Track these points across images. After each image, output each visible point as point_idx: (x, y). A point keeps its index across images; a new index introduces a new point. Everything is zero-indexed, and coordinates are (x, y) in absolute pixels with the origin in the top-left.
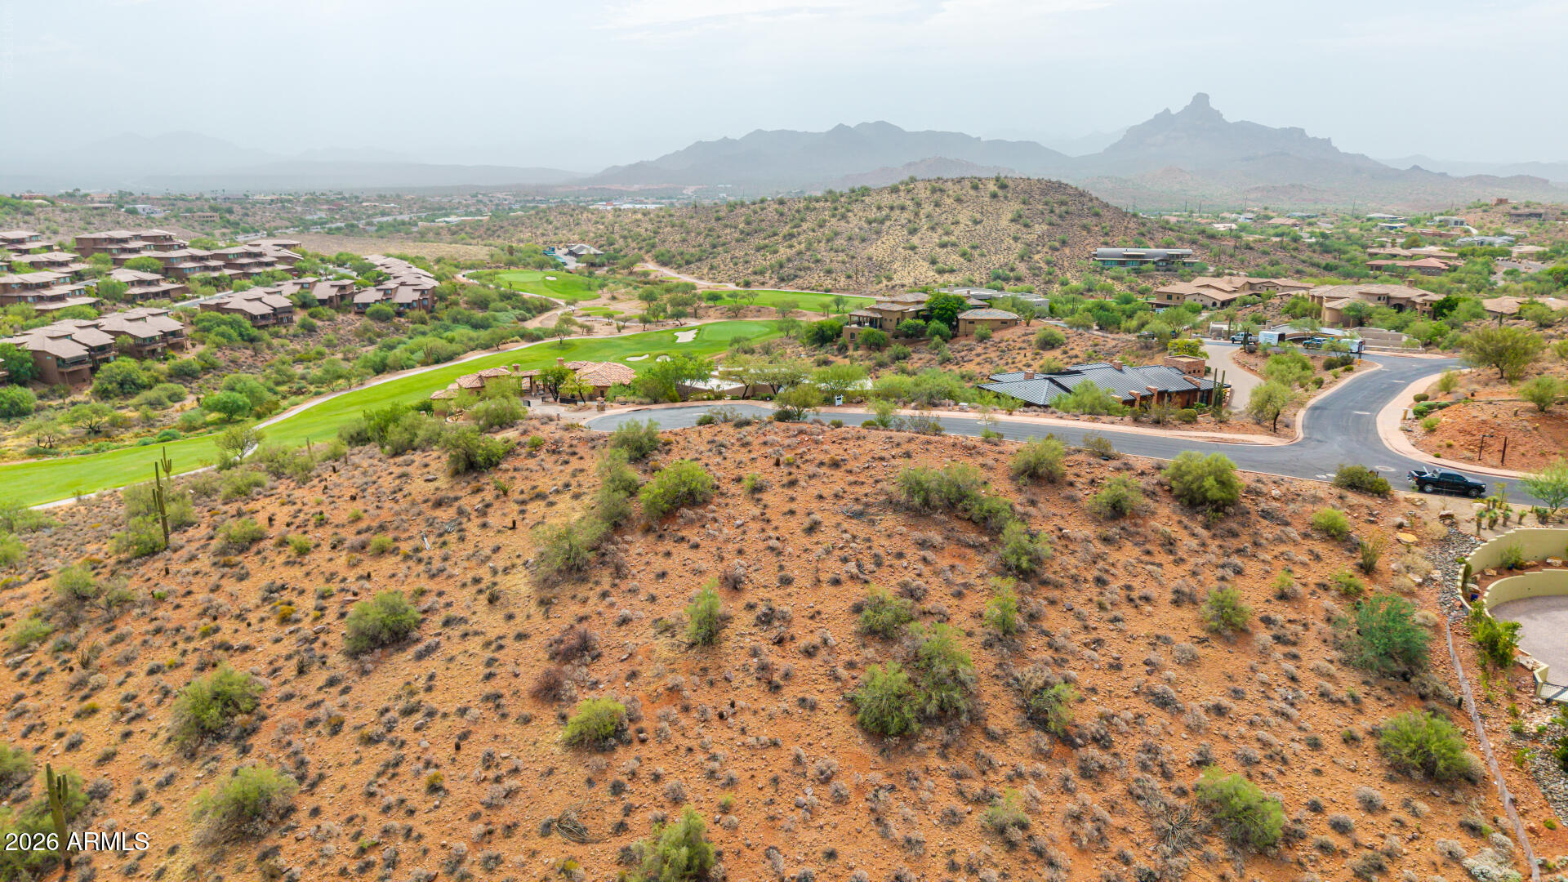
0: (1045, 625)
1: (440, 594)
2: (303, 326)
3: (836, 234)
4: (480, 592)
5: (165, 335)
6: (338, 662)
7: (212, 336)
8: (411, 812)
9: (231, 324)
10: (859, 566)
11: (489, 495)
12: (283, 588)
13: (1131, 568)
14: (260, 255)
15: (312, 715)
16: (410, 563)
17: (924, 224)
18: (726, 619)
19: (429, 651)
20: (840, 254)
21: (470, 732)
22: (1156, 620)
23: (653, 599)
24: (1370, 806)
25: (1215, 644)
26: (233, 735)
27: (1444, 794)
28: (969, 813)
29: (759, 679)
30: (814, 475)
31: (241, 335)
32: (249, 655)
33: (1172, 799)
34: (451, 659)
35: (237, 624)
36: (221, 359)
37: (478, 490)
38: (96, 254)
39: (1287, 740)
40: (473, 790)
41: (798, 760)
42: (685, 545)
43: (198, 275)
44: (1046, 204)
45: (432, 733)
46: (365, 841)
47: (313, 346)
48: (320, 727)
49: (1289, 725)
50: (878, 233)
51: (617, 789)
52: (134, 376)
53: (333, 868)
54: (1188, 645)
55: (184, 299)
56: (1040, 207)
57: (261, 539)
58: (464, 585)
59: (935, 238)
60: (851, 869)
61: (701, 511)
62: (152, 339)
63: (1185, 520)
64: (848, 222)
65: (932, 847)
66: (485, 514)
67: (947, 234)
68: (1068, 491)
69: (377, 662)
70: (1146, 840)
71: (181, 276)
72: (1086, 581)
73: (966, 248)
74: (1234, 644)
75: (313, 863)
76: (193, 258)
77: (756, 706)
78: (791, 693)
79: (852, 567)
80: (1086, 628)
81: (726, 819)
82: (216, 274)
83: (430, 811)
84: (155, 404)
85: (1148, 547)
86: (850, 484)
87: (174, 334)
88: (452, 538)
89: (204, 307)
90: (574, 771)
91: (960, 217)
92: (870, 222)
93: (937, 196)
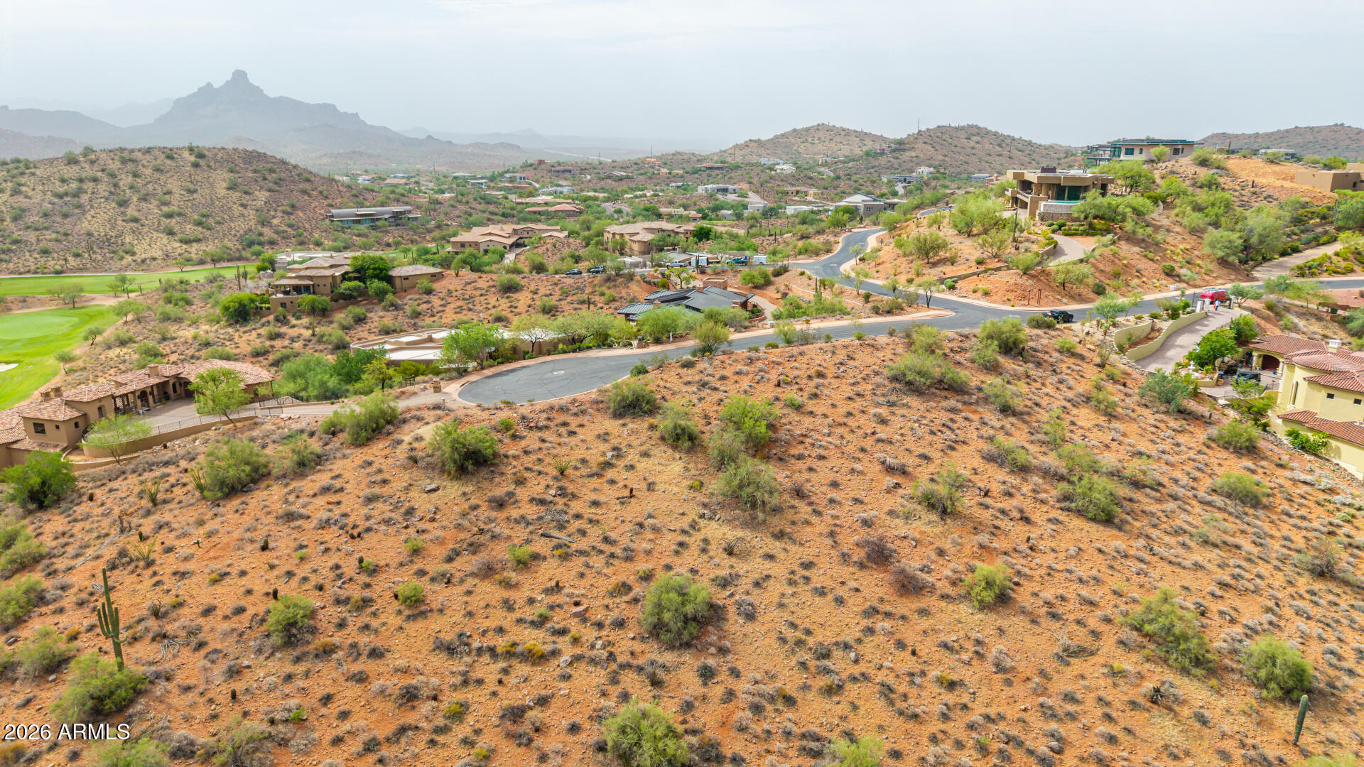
8: (965, 707)
11: (541, 481)
16: (577, 559)
19: (749, 609)
29: (1011, 519)
30: (819, 386)
32: (560, 702)
35: (481, 689)
37: (521, 481)
40: (976, 670)
42: (812, 459)
44: (255, 171)
48: (769, 706)
50: (79, 207)
56: (251, 175)
57: (311, 615)
58: (677, 552)
61: (785, 432)
66: (574, 496)
67: (165, 204)
69: (722, 638)
73: (196, 217)
78: (1037, 519)
86: (852, 385)
88: (580, 525)
91: (169, 187)
92: (60, 197)
93: (130, 166)
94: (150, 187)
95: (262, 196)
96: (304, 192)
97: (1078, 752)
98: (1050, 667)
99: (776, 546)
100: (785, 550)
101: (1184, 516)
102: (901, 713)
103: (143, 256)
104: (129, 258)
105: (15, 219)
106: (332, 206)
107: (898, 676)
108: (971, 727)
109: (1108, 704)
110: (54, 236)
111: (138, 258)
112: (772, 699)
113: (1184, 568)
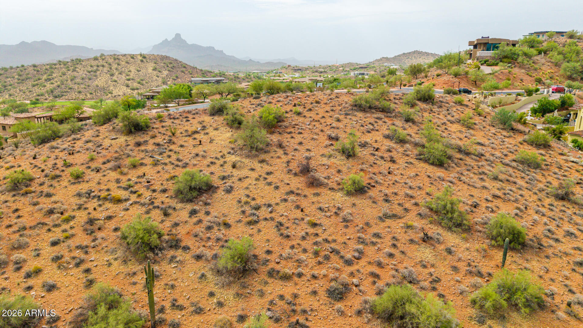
3: (74, 77)
6: (184, 206)
8: (317, 235)
11: (163, 137)
15: (203, 226)
17: (116, 72)
19: (230, 189)
20: (81, 85)
21: (298, 205)
23: (309, 150)
30: (315, 106)
32: (118, 219)
34: (247, 188)
35: (84, 211)
37: (154, 137)
42: (295, 134)
44: (164, 63)
48: (216, 228)
50: (96, 76)
54: (469, 131)
56: (162, 65)
58: (208, 166)
61: (286, 123)
63: (428, 105)
64: (78, 72)
73: (139, 80)
78: (400, 162)
83: (324, 232)
86: (331, 107)
88: (170, 153)
91: (131, 69)
92: (89, 72)
93: (117, 61)
94: (123, 69)
95: (165, 73)
96: (182, 72)
97: (369, 260)
98: (372, 222)
99: (257, 166)
100: (262, 167)
101: (489, 168)
102: (282, 235)
103: (115, 94)
104: (110, 95)
105: (72, 80)
106: (193, 77)
107: (289, 220)
108: (316, 243)
109: (397, 240)
110: (84, 86)
111: (113, 95)
112: (219, 224)
113: (476, 188)
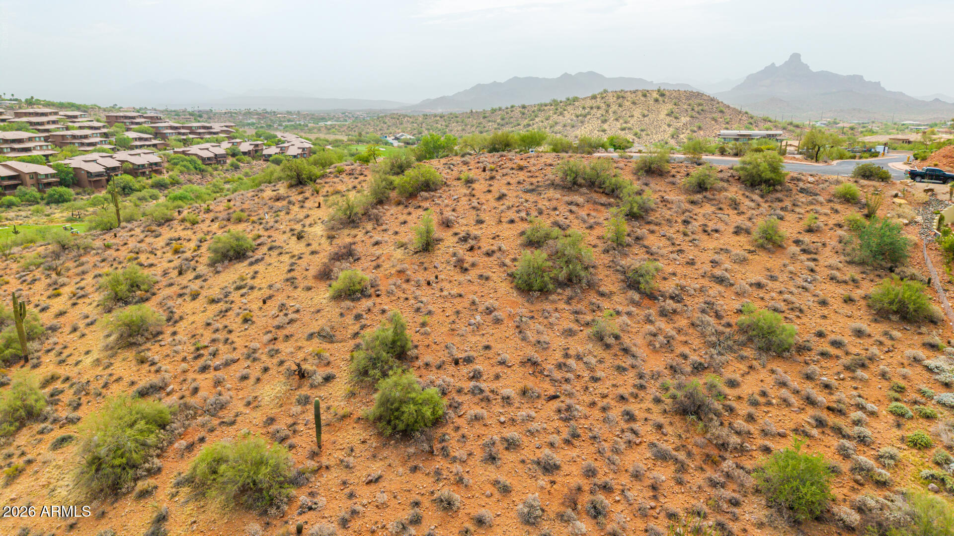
0: (646, 243)
1: (269, 237)
2: (232, 165)
3: (556, 123)
4: (293, 235)
5: (151, 164)
6: (202, 269)
7: (178, 167)
8: (230, 332)
9: (191, 162)
10: (528, 214)
11: (307, 194)
12: (179, 239)
13: (707, 216)
14: (210, 128)
15: (181, 292)
16: (254, 225)
17: (612, 117)
18: (439, 240)
19: (257, 261)
20: (558, 135)
21: (273, 296)
22: (722, 241)
23: (396, 233)
24: (859, 333)
25: (760, 254)
26: (134, 301)
27: (913, 329)
28: (581, 331)
29: (455, 266)
30: (506, 174)
31: (196, 168)
32: (154, 268)
33: (721, 328)
34: (270, 264)
35: (149, 256)
36: (182, 179)
37: (302, 193)
38: (116, 124)
39: (806, 301)
40: (270, 321)
41: (473, 303)
42: (420, 210)
43: (174, 137)
44: (689, 105)
45: (251, 297)
46: (199, 345)
47: (237, 175)
48: (186, 297)
49: (807, 294)
50: (582, 122)
51: (358, 317)
52: (131, 184)
53: (179, 358)
54: (743, 253)
55: (165, 149)
56: (685, 107)
57: (172, 220)
58: (284, 232)
59: (618, 125)
60: (499, 355)
61: (432, 193)
62: (143, 165)
63: (747, 194)
64: (564, 117)
65: (554, 346)
66: (304, 202)
67: (626, 122)
68: (671, 179)
69: (226, 268)
70: (700, 348)
71: (164, 137)
72: (676, 222)
73: (638, 131)
74: (773, 253)
75: (168, 356)
76: (172, 128)
77: (451, 279)
78: (473, 274)
79: (523, 214)
80: (673, 244)
81: (423, 330)
82: (184, 137)
83: (242, 331)
84: (141, 199)
85: (721, 206)
86: (528, 177)
87: (156, 164)
88: (282, 214)
89: (175, 152)
90: (332, 312)
91: (635, 113)
92: (577, 116)
93: (620, 100)
95: (684, 120)
96: (714, 119)
106: (726, 129)
